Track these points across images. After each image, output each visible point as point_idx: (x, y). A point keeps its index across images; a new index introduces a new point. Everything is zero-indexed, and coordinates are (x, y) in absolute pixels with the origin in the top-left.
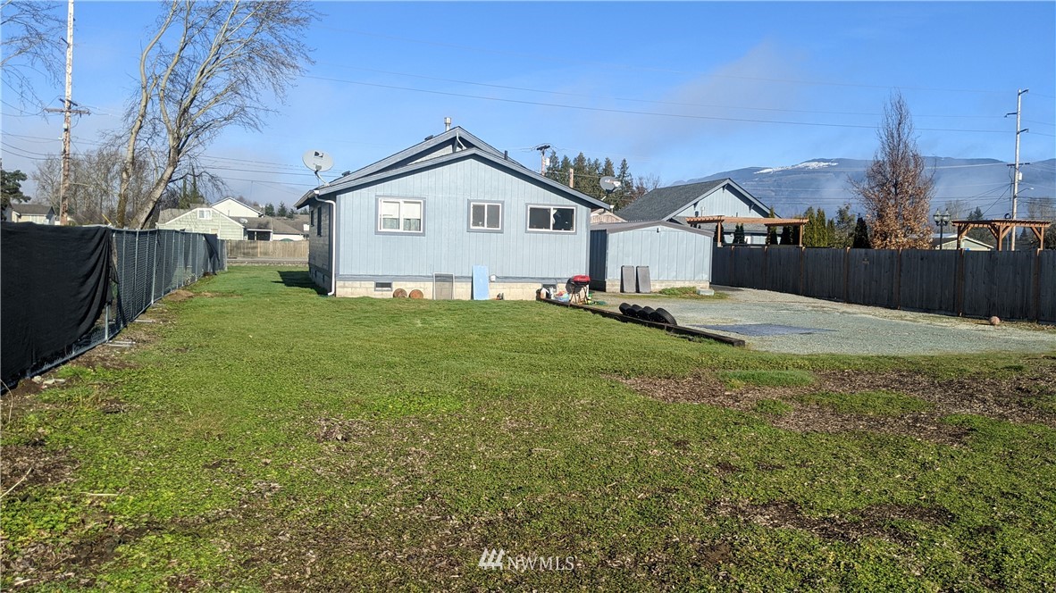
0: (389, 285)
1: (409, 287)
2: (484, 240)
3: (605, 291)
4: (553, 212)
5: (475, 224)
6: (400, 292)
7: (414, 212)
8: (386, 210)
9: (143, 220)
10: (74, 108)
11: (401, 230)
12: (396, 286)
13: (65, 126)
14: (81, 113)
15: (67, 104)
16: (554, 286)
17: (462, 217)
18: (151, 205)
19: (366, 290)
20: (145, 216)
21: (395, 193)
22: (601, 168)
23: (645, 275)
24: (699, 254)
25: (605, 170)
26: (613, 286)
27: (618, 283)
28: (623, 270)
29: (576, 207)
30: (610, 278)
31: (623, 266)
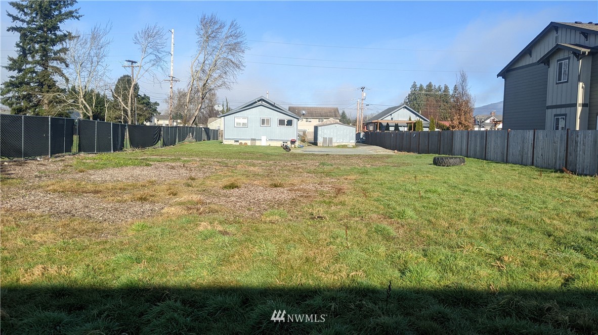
0: (238, 141)
1: (243, 142)
2: (264, 129)
3: (317, 145)
4: (286, 121)
5: (263, 124)
6: (241, 143)
7: (245, 121)
8: (237, 120)
9: (191, 123)
10: (174, 79)
11: (241, 126)
12: (240, 141)
13: (171, 86)
14: (176, 81)
15: (171, 78)
16: (286, 142)
17: (259, 123)
18: (194, 118)
19: (232, 142)
20: (192, 121)
21: (240, 116)
22: (442, 90)
23: (331, 140)
24: (351, 134)
25: (444, 91)
26: (320, 144)
27: (322, 143)
28: (323, 139)
29: (293, 119)
30: (319, 141)
31: (323, 137)
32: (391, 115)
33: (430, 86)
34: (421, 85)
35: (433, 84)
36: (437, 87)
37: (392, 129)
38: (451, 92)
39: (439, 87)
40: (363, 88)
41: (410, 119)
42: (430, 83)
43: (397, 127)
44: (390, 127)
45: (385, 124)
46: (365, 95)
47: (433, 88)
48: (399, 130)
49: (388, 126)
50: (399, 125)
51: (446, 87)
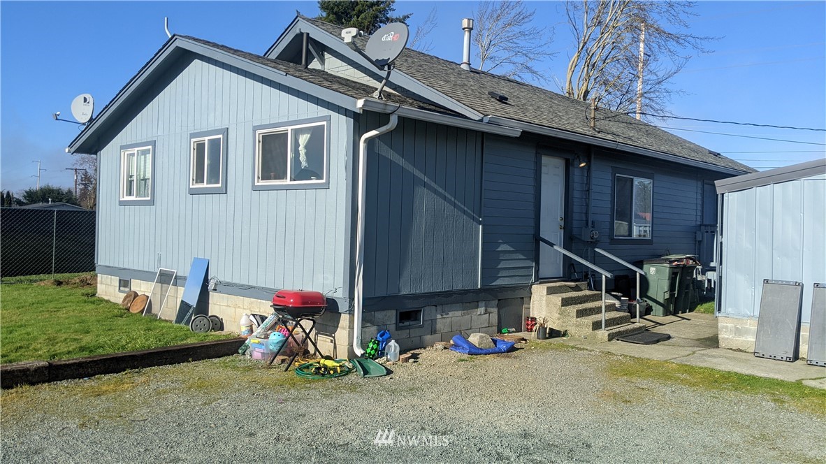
0: (128, 284)
1: (142, 290)
2: (205, 207)
12: (133, 286)
17: (184, 168)
19: (114, 288)
26: (738, 332)
27: (752, 325)
28: (764, 292)
29: (329, 119)
30: (729, 310)
31: (766, 281)
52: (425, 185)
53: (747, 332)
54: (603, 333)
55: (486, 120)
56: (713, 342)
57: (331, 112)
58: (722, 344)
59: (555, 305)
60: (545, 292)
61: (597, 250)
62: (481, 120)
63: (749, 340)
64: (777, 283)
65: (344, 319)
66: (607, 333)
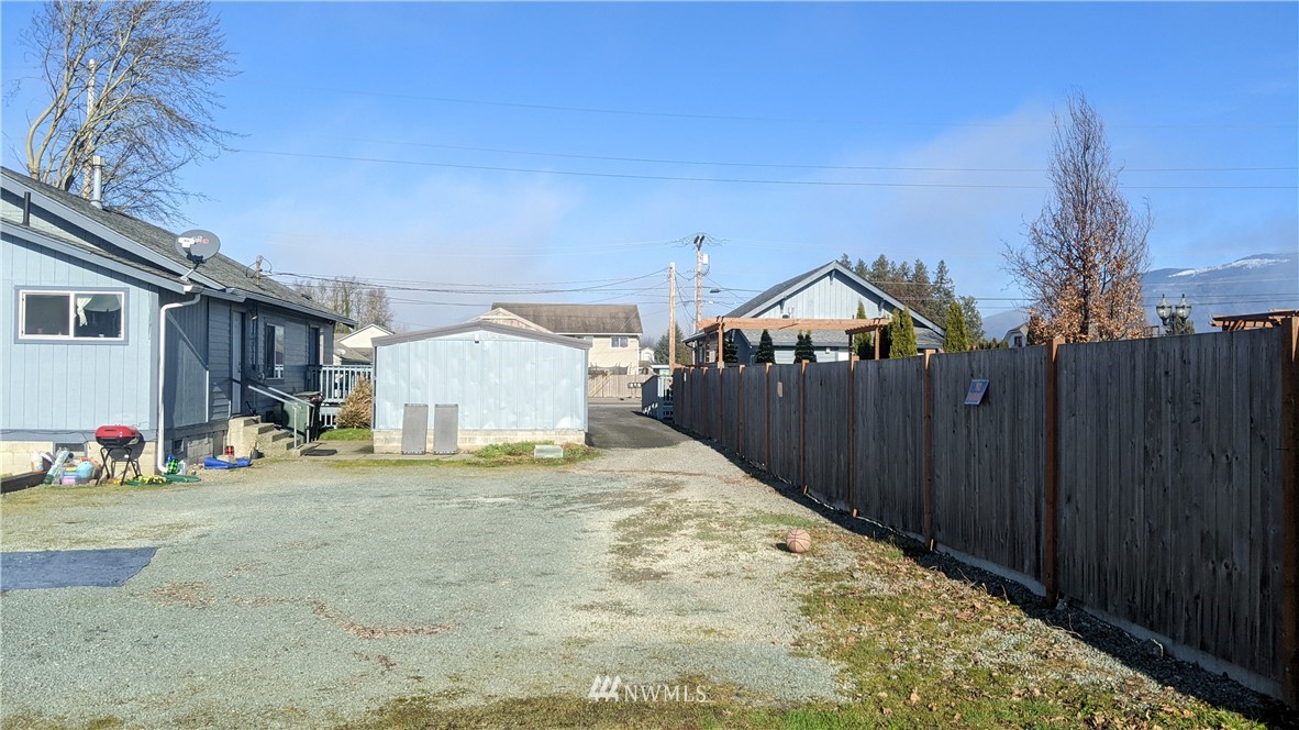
4: (78, 306)
22: (910, 274)
23: (448, 420)
24: (564, 382)
25: (915, 276)
26: (387, 441)
27: (398, 436)
28: (405, 412)
29: (127, 291)
30: (381, 426)
31: (406, 405)
32: (781, 303)
33: (881, 263)
34: (861, 263)
35: (889, 259)
36: (898, 266)
37: (785, 358)
38: (932, 278)
39: (903, 267)
40: (699, 241)
41: (861, 315)
42: (882, 257)
43: (804, 348)
44: (776, 353)
45: (754, 339)
46: (706, 260)
47: (889, 268)
48: (813, 359)
49: (767, 348)
50: (815, 340)
51: (920, 267)
52: (184, 340)
53: (393, 440)
54: (296, 451)
55: (228, 291)
56: (370, 450)
57: (128, 285)
58: (376, 450)
59: (252, 434)
60: (242, 424)
61: (250, 387)
62: (224, 290)
63: (396, 446)
64: (412, 405)
65: (148, 447)
66: (299, 451)
